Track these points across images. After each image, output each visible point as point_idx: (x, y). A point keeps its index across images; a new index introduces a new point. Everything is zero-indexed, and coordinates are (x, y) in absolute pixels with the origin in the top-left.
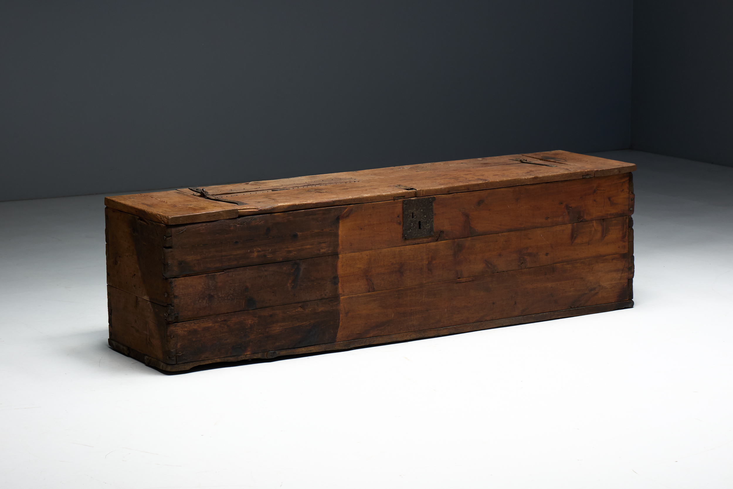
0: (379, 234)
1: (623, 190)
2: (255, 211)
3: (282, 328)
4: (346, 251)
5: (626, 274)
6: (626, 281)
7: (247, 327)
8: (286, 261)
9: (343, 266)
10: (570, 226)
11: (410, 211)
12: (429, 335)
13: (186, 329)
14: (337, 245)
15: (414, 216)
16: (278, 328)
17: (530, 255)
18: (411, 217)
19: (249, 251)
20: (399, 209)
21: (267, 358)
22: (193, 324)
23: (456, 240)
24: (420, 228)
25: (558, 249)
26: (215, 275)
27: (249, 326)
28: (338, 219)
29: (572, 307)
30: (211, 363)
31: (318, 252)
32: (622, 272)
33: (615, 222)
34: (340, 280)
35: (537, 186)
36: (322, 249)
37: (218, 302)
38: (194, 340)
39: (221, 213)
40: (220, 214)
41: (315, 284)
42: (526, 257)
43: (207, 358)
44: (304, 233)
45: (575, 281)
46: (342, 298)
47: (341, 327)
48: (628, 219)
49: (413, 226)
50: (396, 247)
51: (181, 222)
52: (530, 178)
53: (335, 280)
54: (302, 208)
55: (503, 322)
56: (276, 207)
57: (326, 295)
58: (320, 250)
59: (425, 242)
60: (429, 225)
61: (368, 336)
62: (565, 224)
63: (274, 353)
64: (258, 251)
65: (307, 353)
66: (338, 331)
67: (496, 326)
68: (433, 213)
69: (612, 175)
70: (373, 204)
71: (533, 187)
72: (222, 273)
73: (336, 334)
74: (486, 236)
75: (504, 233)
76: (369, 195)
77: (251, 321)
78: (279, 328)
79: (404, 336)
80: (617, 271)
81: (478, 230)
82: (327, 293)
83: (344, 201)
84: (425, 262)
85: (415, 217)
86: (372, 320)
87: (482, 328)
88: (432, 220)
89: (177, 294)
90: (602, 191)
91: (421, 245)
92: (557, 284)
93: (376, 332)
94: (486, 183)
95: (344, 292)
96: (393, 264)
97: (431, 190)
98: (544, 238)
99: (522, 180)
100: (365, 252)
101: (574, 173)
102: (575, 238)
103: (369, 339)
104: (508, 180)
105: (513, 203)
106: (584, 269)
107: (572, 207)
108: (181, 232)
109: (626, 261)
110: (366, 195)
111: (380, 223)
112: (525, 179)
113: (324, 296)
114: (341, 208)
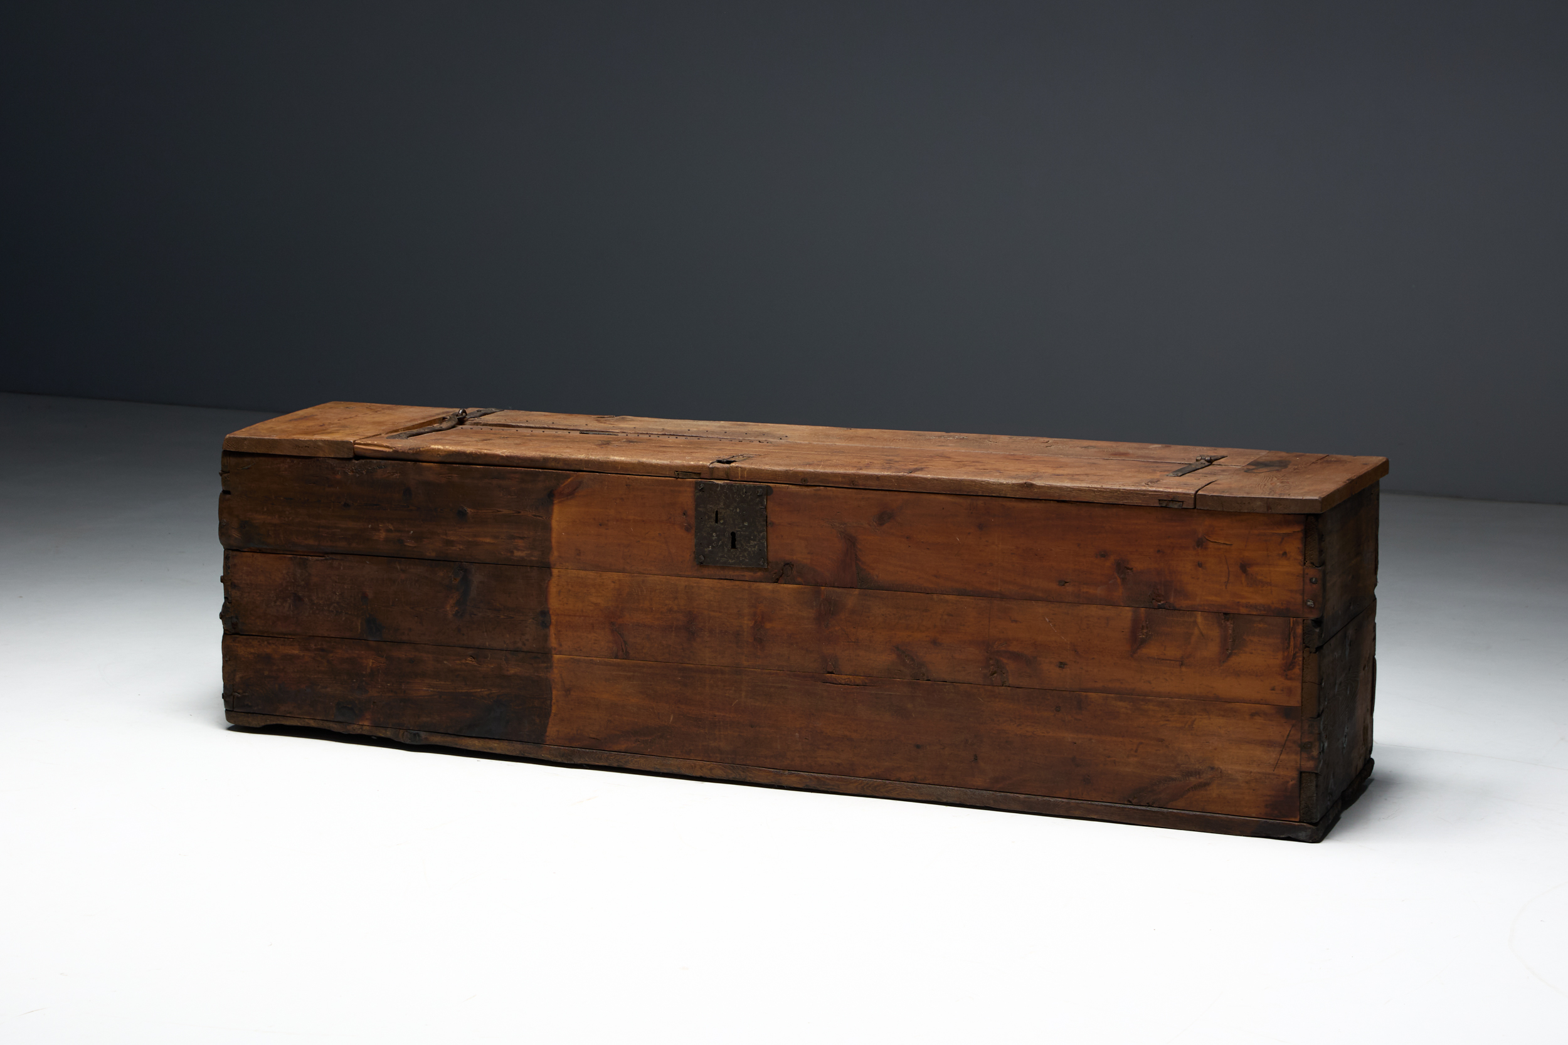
0: (639, 541)
1: (1285, 554)
2: (385, 452)
3: (432, 689)
4: (567, 564)
5: (1293, 757)
6: (1295, 774)
7: (364, 673)
8: (442, 561)
9: (559, 592)
10: (1127, 613)
11: (711, 506)
12: (756, 780)
13: (252, 651)
14: (550, 548)
15: (720, 520)
16: (425, 689)
17: (1016, 656)
18: (712, 520)
19: (370, 526)
20: (687, 498)
21: (403, 742)
23: (823, 588)
24: (733, 546)
25: (1093, 659)
26: (307, 559)
27: (369, 670)
28: (550, 496)
29: (1134, 801)
30: (299, 724)
31: (509, 554)
32: (1282, 751)
33: (1261, 626)
34: (553, 621)
35: (1033, 505)
36: (518, 550)
37: (311, 612)
38: (266, 673)
39: (320, 444)
40: (319, 446)
41: (502, 617)
42: (1005, 661)
43: (290, 713)
44: (480, 511)
45: (1141, 743)
46: (556, 657)
47: (554, 716)
48: (1301, 627)
49: (718, 540)
50: (679, 578)
51: (245, 449)
52: (1013, 484)
53: (543, 618)
54: (478, 462)
56: (424, 451)
57: (524, 644)
58: (512, 552)
59: (747, 579)
60: (755, 545)
61: (616, 749)
62: (1114, 605)
63: (415, 734)
64: (389, 531)
65: (485, 751)
66: (548, 724)
67: (924, 799)
68: (767, 521)
69: (1246, 511)
70: (628, 478)
71: (1023, 505)
72: (320, 558)
73: (544, 727)
74: (899, 593)
75: (945, 596)
76: (623, 459)
77: (373, 663)
78: (427, 689)
79: (695, 767)
80: (1269, 744)
81: (877, 577)
82: (527, 640)
83: (567, 461)
84: (747, 623)
85: (722, 522)
86: (625, 718)
88: (762, 534)
89: (236, 581)
90: (1221, 546)
91: (737, 583)
92: (1090, 739)
93: (634, 745)
94: (900, 477)
95: (561, 645)
96: (670, 610)
97: (764, 470)
98: (1054, 625)
99: (993, 484)
100: (609, 574)
101: (1137, 490)
102: (1143, 642)
103: (615, 754)
104: (956, 480)
105: (969, 534)
106: (1168, 720)
107: (1134, 569)
108: (246, 467)
109: (1293, 726)
110: (617, 458)
111: (643, 521)
112: (1002, 484)
113: (520, 645)
114: (558, 474)
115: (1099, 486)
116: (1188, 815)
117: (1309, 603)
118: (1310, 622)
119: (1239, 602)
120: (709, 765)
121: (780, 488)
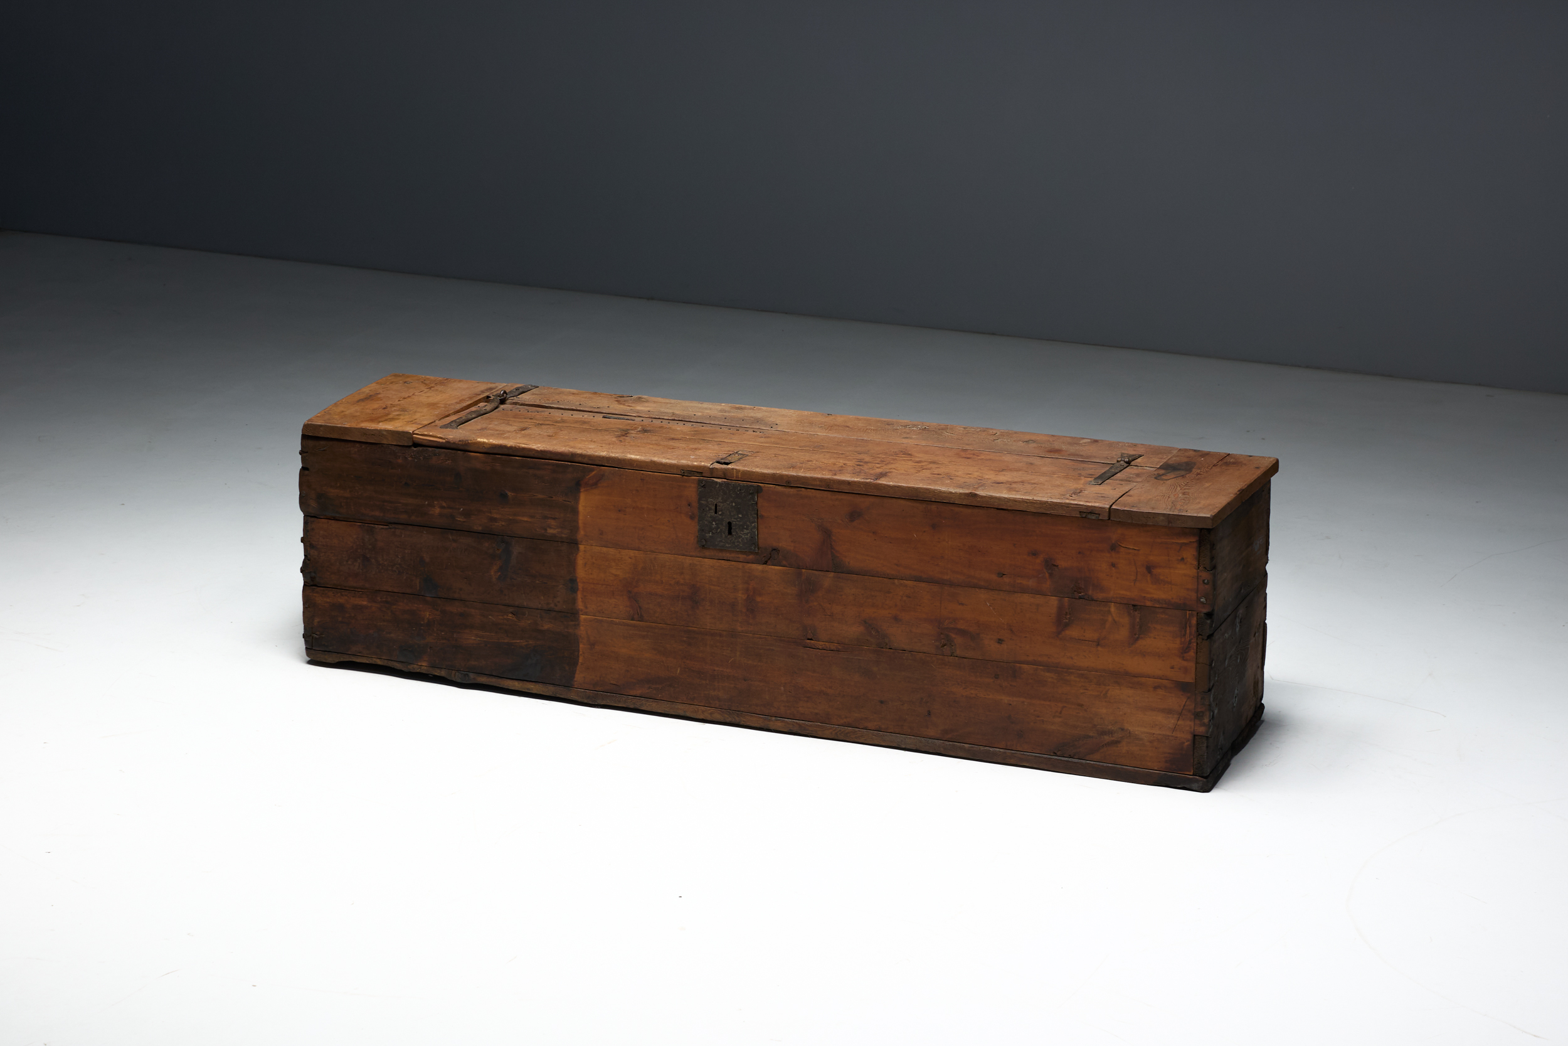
0: (651, 526)
1: (1183, 559)
2: (439, 442)
3: (479, 639)
4: (591, 542)
5: (1188, 723)
6: (1190, 737)
7: (422, 623)
8: (487, 534)
9: (585, 565)
10: (1054, 601)
11: (711, 500)
12: (748, 723)
13: (328, 600)
14: (577, 528)
15: (719, 511)
16: (473, 638)
17: (963, 633)
18: (713, 511)
19: (426, 503)
20: (691, 491)
22: (339, 594)
23: (804, 570)
24: (730, 533)
25: (1025, 637)
26: (374, 528)
27: (426, 621)
28: (577, 486)
29: (1058, 753)
30: (368, 662)
31: (543, 532)
32: (1179, 718)
33: (1163, 616)
34: (580, 587)
35: (976, 511)
36: (551, 528)
37: (377, 570)
38: (340, 619)
39: (385, 433)
40: (383, 434)
41: (537, 582)
42: (953, 636)
43: (360, 653)
44: (519, 495)
45: (1064, 707)
46: (583, 617)
47: (581, 664)
48: (1195, 618)
49: (717, 528)
50: (685, 557)
51: (321, 434)
52: (960, 493)
53: (572, 584)
56: (471, 443)
58: (546, 530)
59: (741, 560)
60: (748, 533)
61: (632, 693)
62: (1045, 595)
63: (465, 675)
64: (442, 507)
65: (524, 691)
66: (576, 670)
68: (758, 514)
69: (1151, 524)
70: (643, 474)
71: (968, 510)
72: (384, 527)
73: (573, 673)
74: (866, 577)
75: (905, 581)
76: (638, 457)
77: (429, 615)
78: (475, 639)
79: (699, 711)
80: (1168, 711)
81: (849, 563)
82: (559, 602)
83: (591, 457)
84: (741, 596)
85: (720, 513)
86: (640, 669)
87: (856, 740)
88: (753, 524)
89: (313, 543)
90: (1131, 551)
91: (733, 563)
92: (1023, 702)
93: (648, 691)
94: (867, 483)
95: (586, 608)
96: (678, 583)
97: (755, 472)
98: (994, 609)
99: (944, 493)
100: (627, 552)
101: (1062, 503)
102: (1067, 625)
103: (633, 699)
104: (913, 488)
105: (925, 532)
106: (1086, 689)
107: (1060, 566)
108: (322, 449)
109: (1188, 698)
110: (633, 457)
111: (655, 509)
112: (951, 493)
113: (552, 605)
114: (584, 468)
115: (1031, 498)
116: (1103, 766)
117: (1202, 600)
118: (1203, 615)
119: (1145, 597)
120: (709, 710)
121: (768, 487)
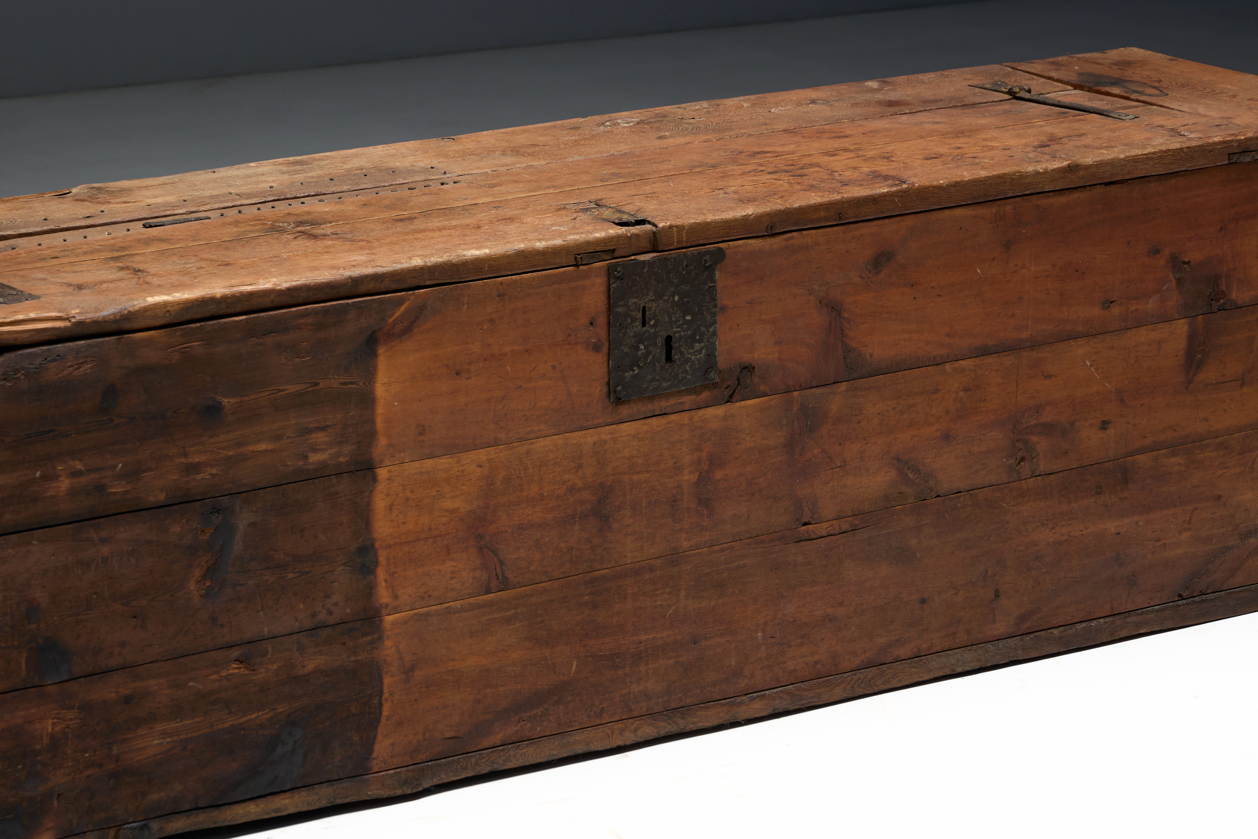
0: (520, 387)
2: (59, 328)
3: (169, 740)
4: (402, 455)
7: (38, 747)
8: (180, 503)
9: (391, 507)
10: (1182, 327)
11: (635, 300)
12: (700, 724)
14: (372, 435)
15: (650, 320)
16: (156, 742)
17: (1048, 429)
18: (638, 323)
19: (38, 474)
20: (594, 295)
23: (795, 393)
24: (669, 358)
25: (1142, 405)
27: (46, 741)
28: (372, 343)
29: (1185, 594)
31: (301, 463)
34: (381, 558)
35: (1075, 196)
36: (314, 450)
41: (291, 576)
42: (1035, 439)
44: (246, 398)
45: (1196, 509)
46: (389, 618)
47: (387, 720)
49: (648, 354)
50: (583, 432)
52: (1055, 170)
53: (364, 558)
54: (238, 310)
55: (953, 661)
56: (139, 311)
57: (330, 613)
58: (306, 457)
59: (687, 407)
60: (702, 349)
61: (486, 744)
62: (1168, 320)
64: (76, 474)
65: (266, 817)
66: (375, 737)
67: (932, 677)
68: (715, 306)
70: (501, 283)
71: (1062, 200)
73: (369, 745)
74: (900, 373)
75: (961, 362)
76: (487, 251)
77: (53, 724)
78: (160, 741)
79: (613, 734)
81: (871, 356)
82: (336, 604)
83: (394, 276)
84: (688, 477)
85: (652, 323)
86: (501, 689)
87: (884, 687)
88: (712, 329)
91: (673, 417)
92: (1137, 523)
93: (516, 728)
94: (903, 192)
95: (396, 597)
96: (572, 489)
97: (711, 223)
98: (1097, 369)
100: (472, 455)
101: (1204, 146)
102: (1200, 364)
103: (489, 754)
105: (994, 259)
106: (1226, 468)
107: (1192, 262)
111: (527, 350)
112: (1039, 174)
113: (323, 616)
114: (381, 301)
115: (1153, 150)
120: (632, 724)
121: (735, 247)
